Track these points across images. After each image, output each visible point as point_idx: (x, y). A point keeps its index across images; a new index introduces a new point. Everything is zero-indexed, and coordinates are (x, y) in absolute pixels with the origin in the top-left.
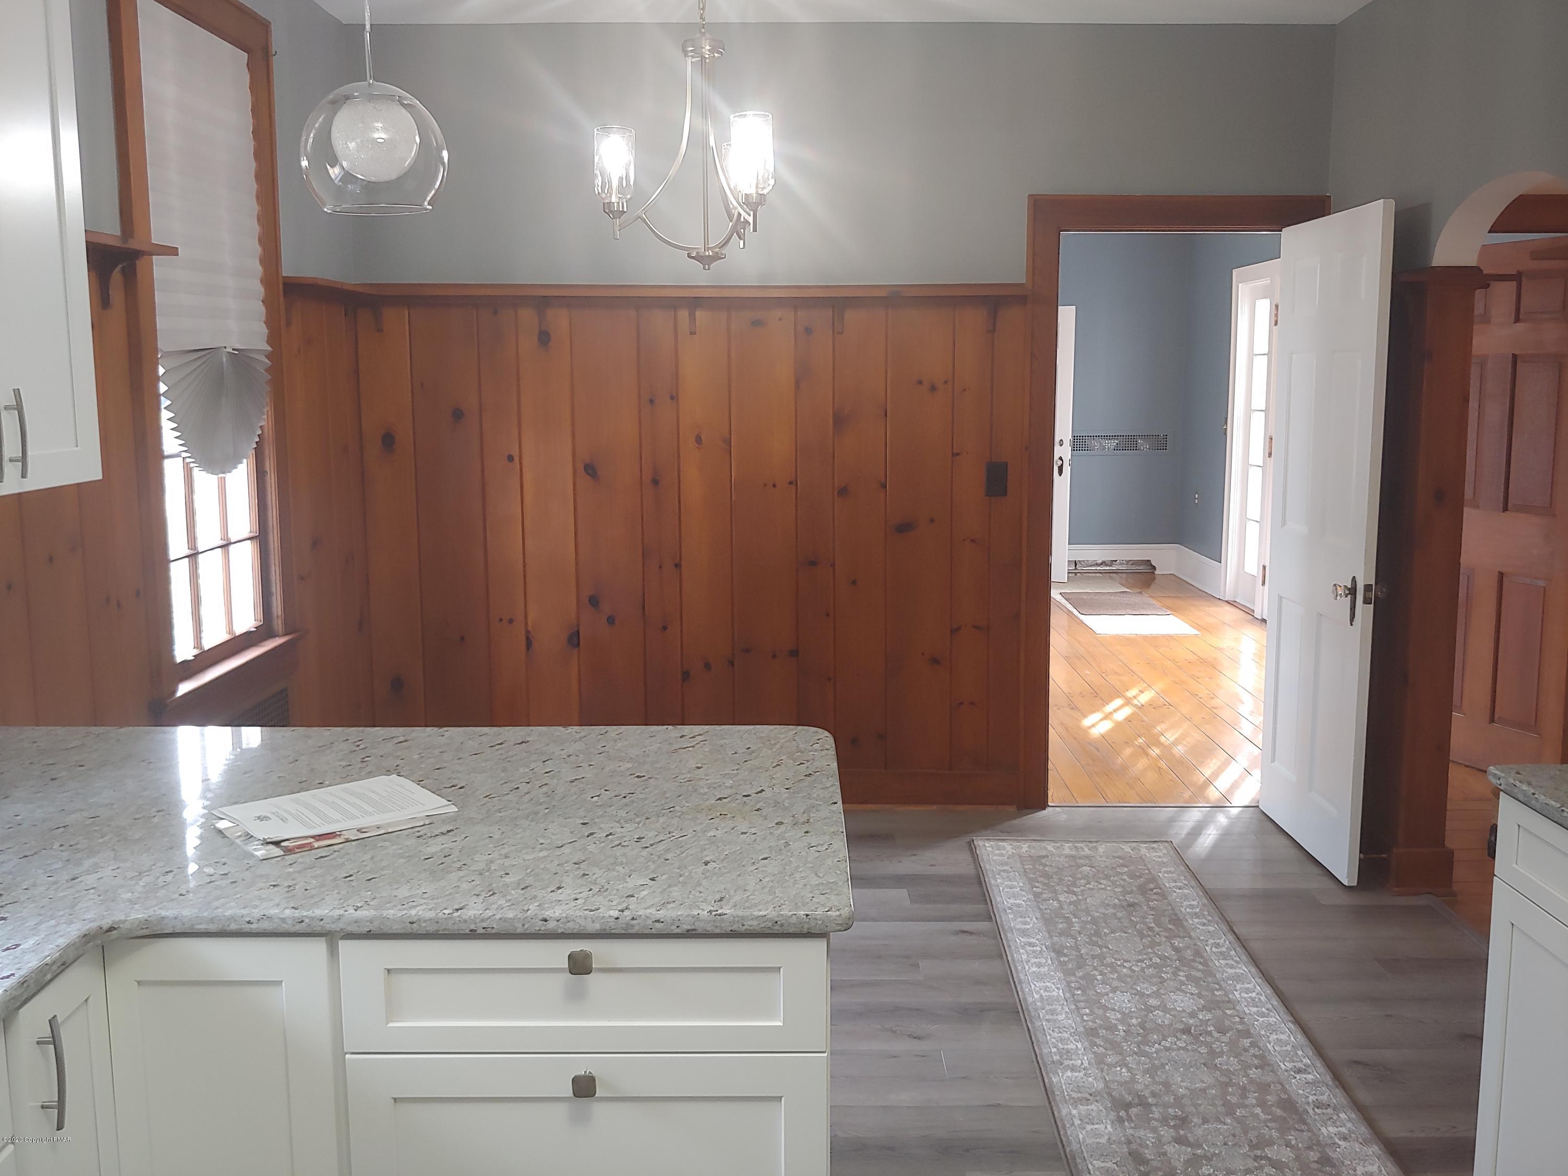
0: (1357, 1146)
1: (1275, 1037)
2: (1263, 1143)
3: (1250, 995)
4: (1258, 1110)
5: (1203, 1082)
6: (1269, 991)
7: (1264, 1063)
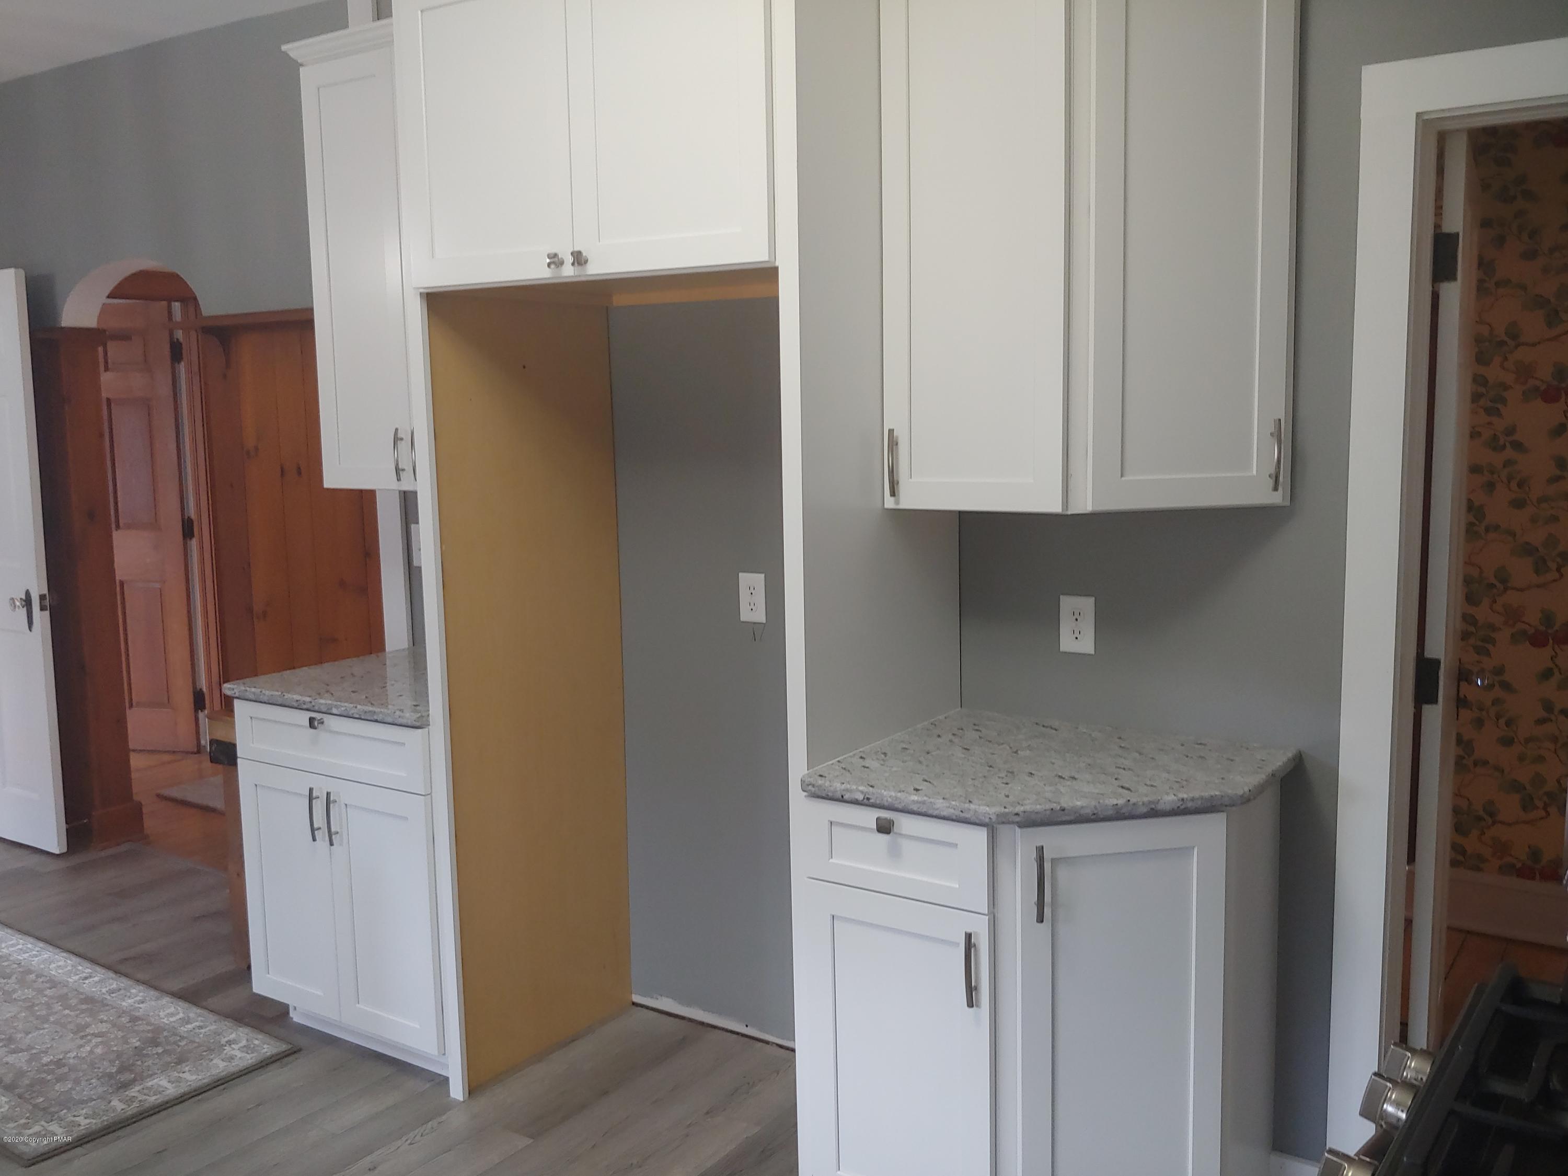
0: (153, 1003)
1: (54, 965)
2: (81, 1028)
3: (17, 947)
4: (67, 1012)
5: (10, 1012)
6: (31, 940)
7: (53, 983)
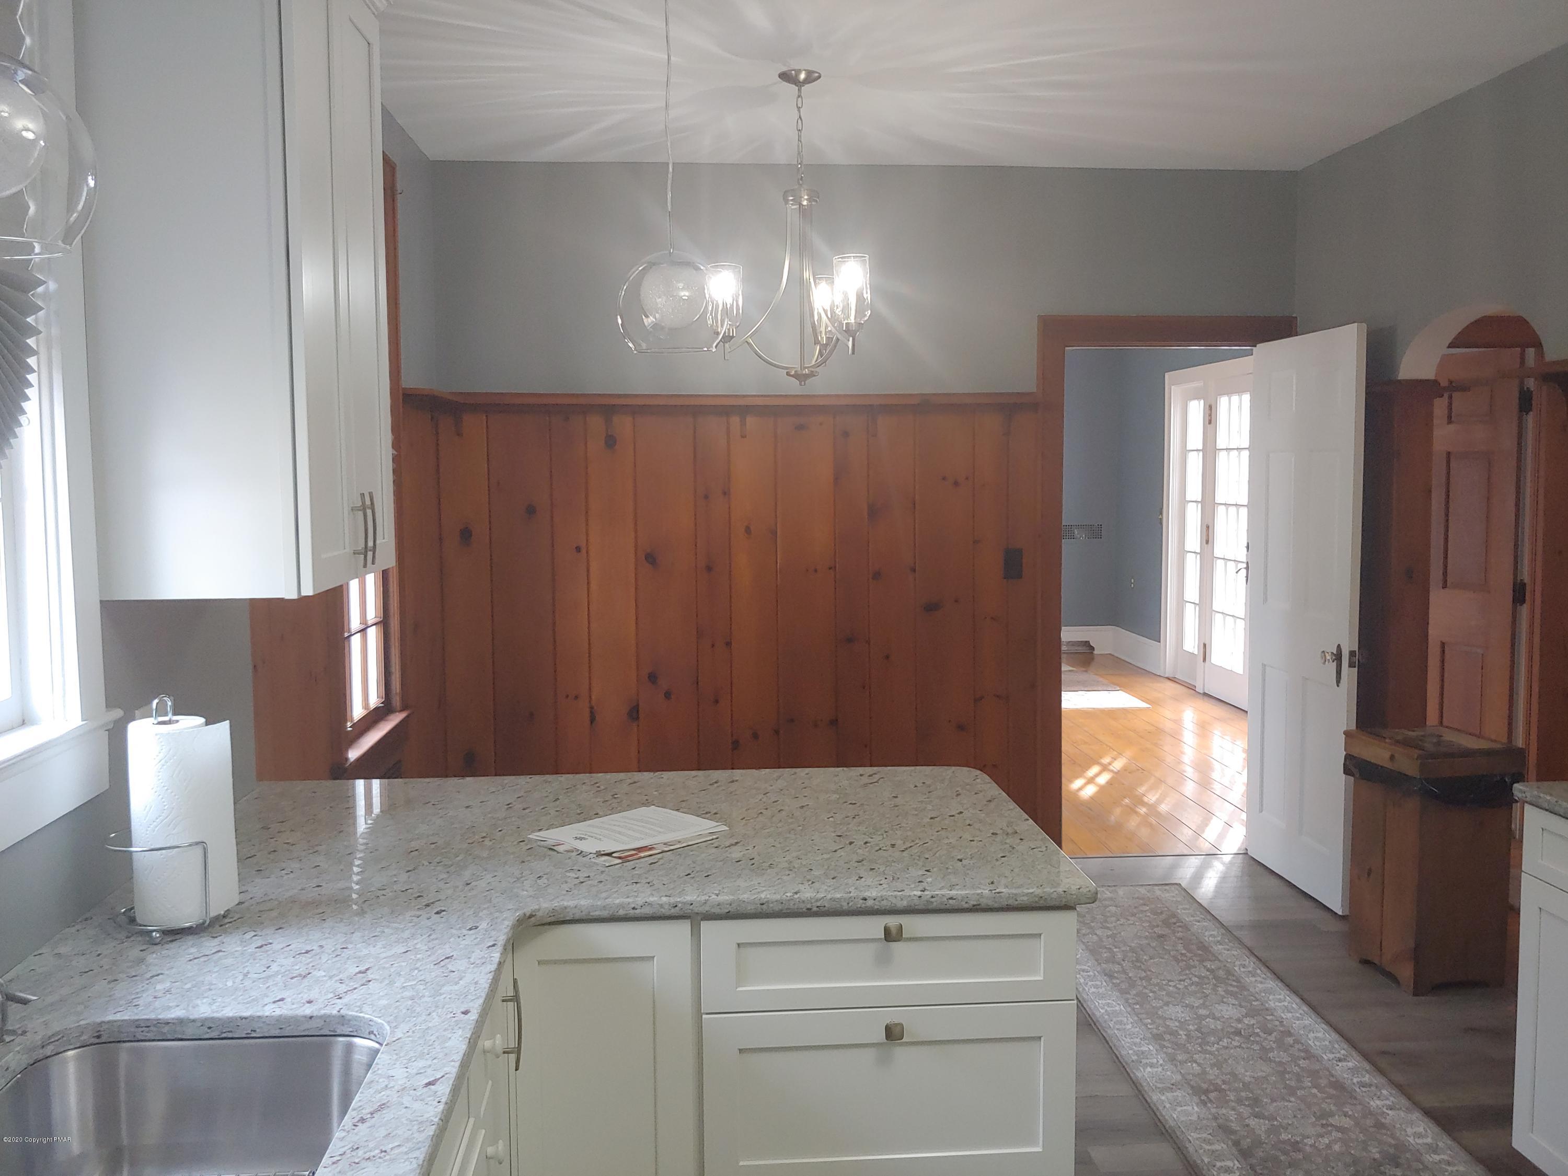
0: (1402, 1114)
1: (1312, 1035)
2: (1325, 1115)
3: (1283, 1003)
4: (1314, 1091)
5: (1262, 1071)
6: (1298, 1000)
7: (1309, 1055)
